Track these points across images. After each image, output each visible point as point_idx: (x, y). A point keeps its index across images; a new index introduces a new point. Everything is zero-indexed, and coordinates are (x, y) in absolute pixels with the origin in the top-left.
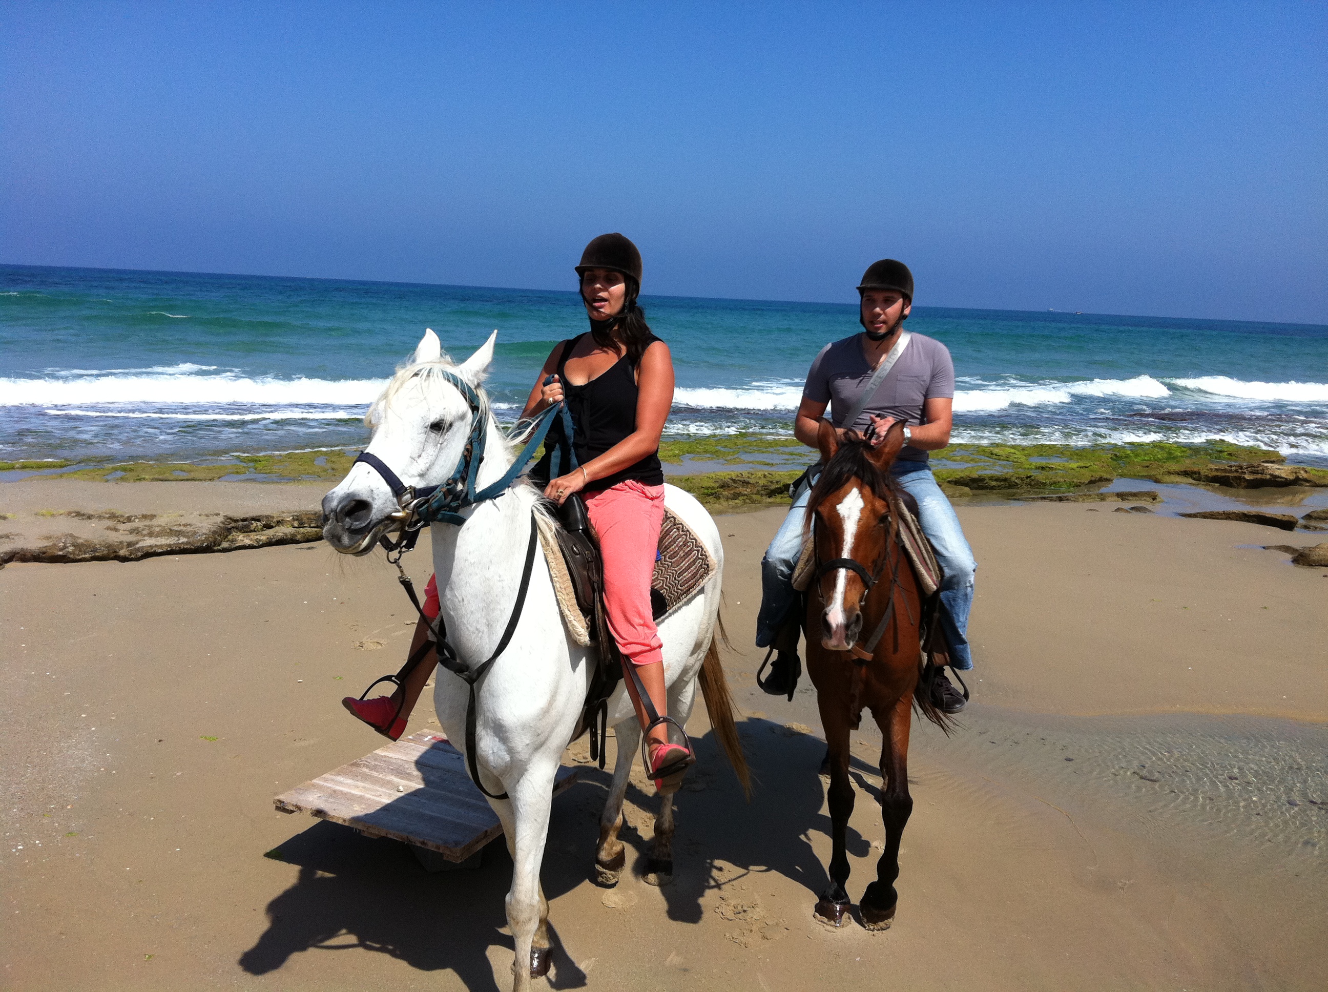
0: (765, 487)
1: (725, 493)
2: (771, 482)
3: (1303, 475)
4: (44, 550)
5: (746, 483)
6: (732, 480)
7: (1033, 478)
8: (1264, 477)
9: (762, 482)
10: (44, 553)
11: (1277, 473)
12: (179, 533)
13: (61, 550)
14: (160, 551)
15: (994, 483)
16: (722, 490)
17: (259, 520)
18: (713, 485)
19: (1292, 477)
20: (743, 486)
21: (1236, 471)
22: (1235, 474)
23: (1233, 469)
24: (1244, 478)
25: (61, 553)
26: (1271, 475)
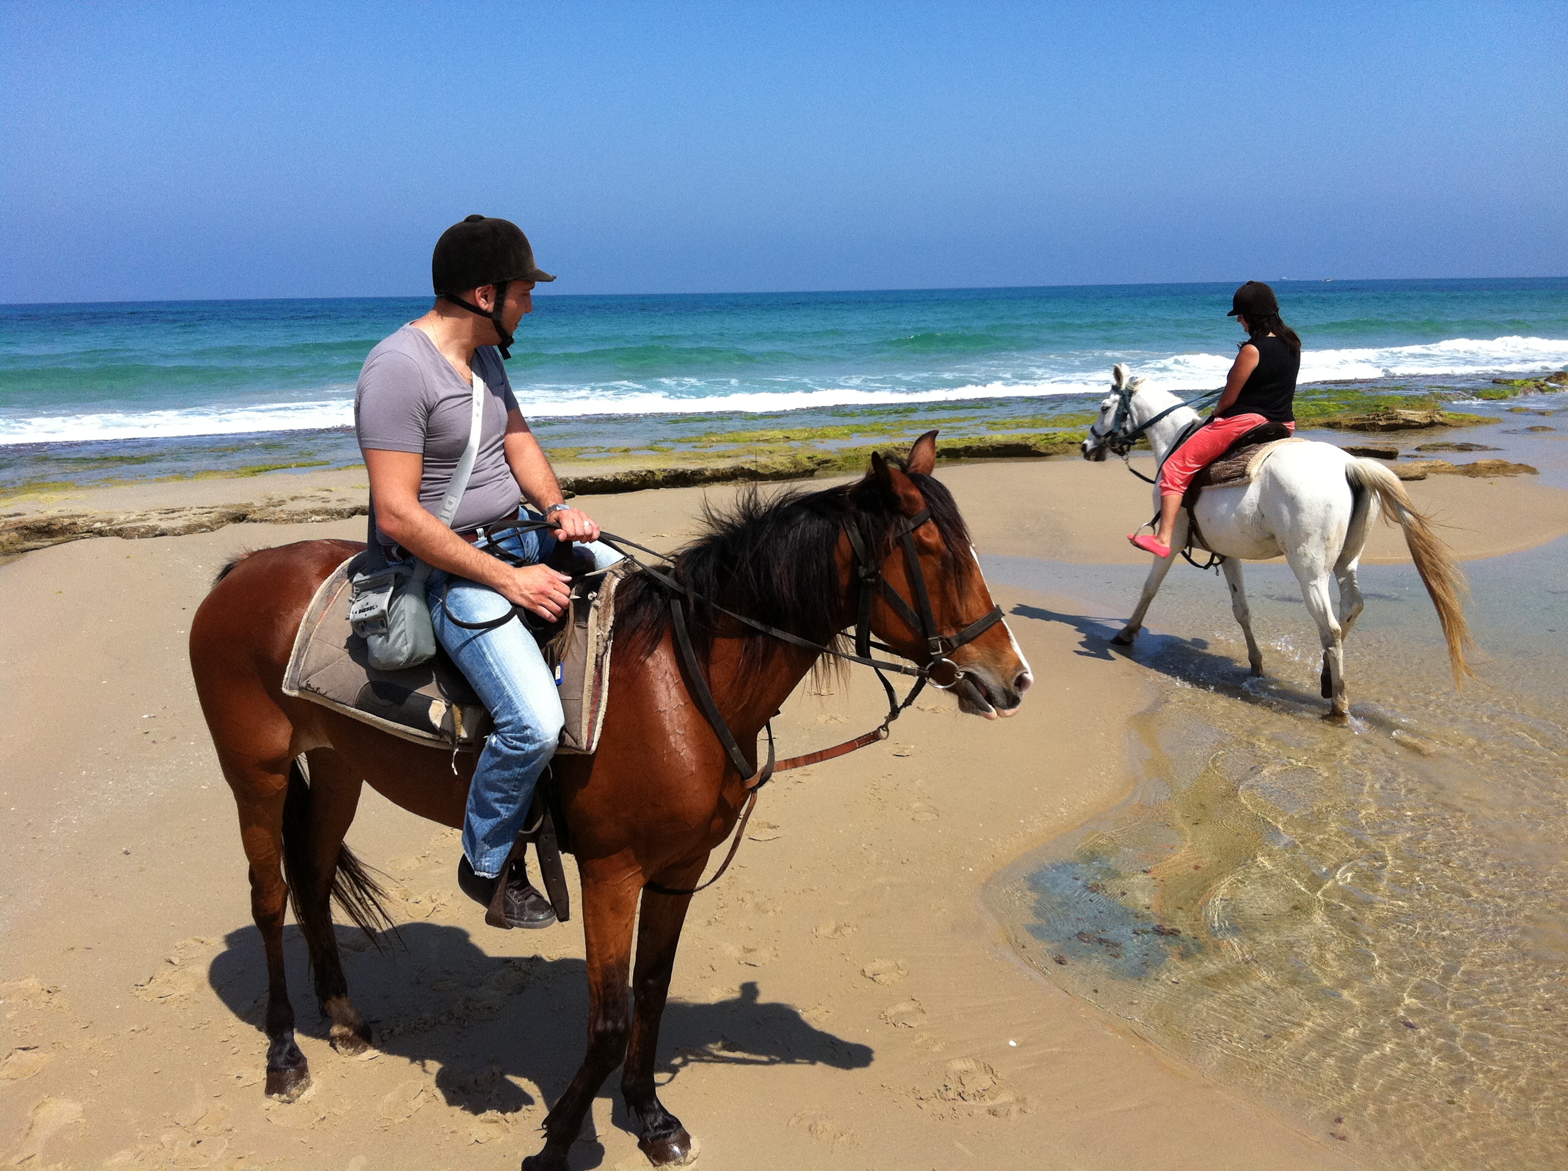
3: (1439, 419)
8: (1398, 422)
21: (1374, 418)
24: (1379, 424)
26: (1405, 420)
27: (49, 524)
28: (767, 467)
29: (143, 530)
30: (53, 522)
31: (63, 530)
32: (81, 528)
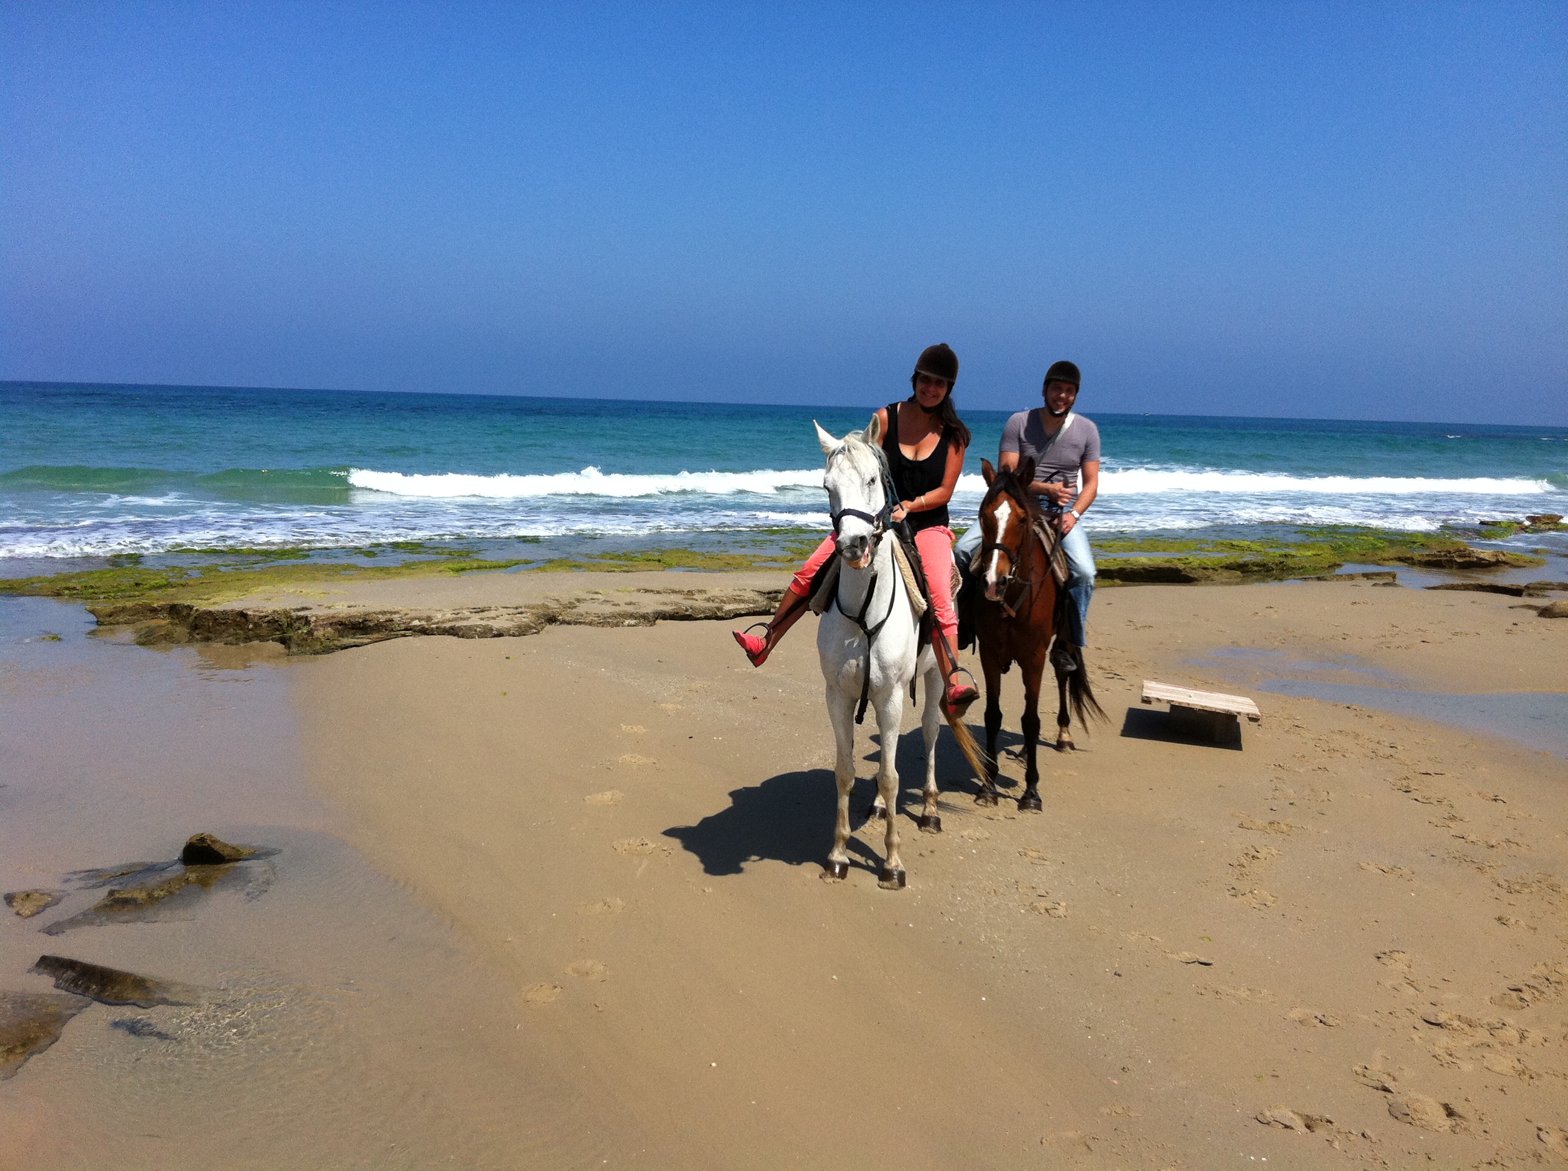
3: (1502, 558)
4: (676, 611)
7: (1285, 563)
8: (1471, 559)
10: (677, 613)
11: (1482, 556)
12: (743, 601)
13: (686, 611)
15: (1256, 568)
19: (1493, 560)
21: (1445, 556)
22: (1445, 558)
23: (1443, 553)
24: (1455, 561)
25: (686, 613)
26: (1477, 557)
32: (399, 625)
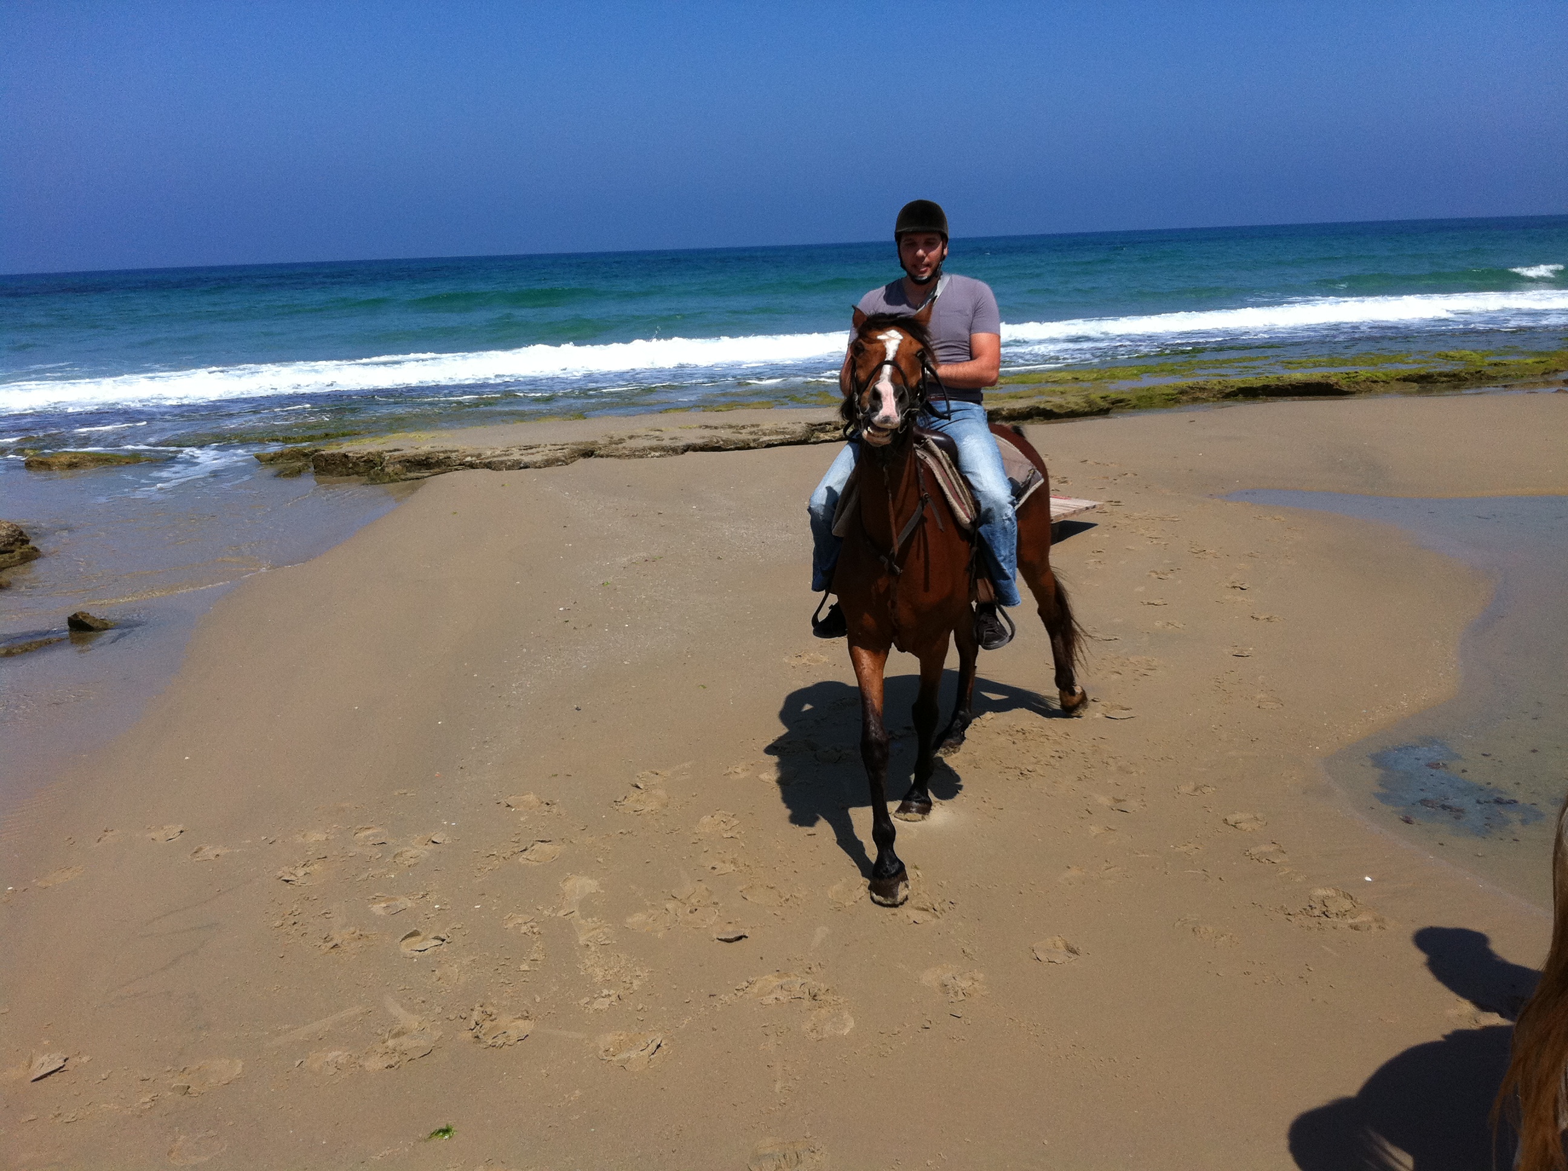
0: (1220, 392)
1: (1184, 398)
2: (1226, 387)
4: (706, 443)
5: (1202, 389)
6: (1189, 387)
9: (1217, 388)
10: (707, 445)
12: (783, 433)
13: (716, 443)
14: (776, 443)
16: (1181, 396)
17: (830, 424)
18: (1173, 392)
20: (1200, 392)
25: (716, 445)
27: (427, 458)
28: (1061, 406)
29: (509, 463)
30: (430, 456)
31: (439, 463)
32: (455, 461)
